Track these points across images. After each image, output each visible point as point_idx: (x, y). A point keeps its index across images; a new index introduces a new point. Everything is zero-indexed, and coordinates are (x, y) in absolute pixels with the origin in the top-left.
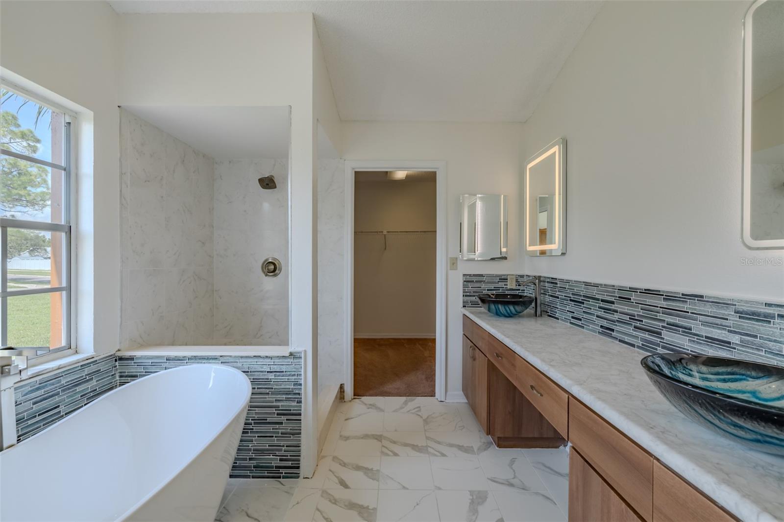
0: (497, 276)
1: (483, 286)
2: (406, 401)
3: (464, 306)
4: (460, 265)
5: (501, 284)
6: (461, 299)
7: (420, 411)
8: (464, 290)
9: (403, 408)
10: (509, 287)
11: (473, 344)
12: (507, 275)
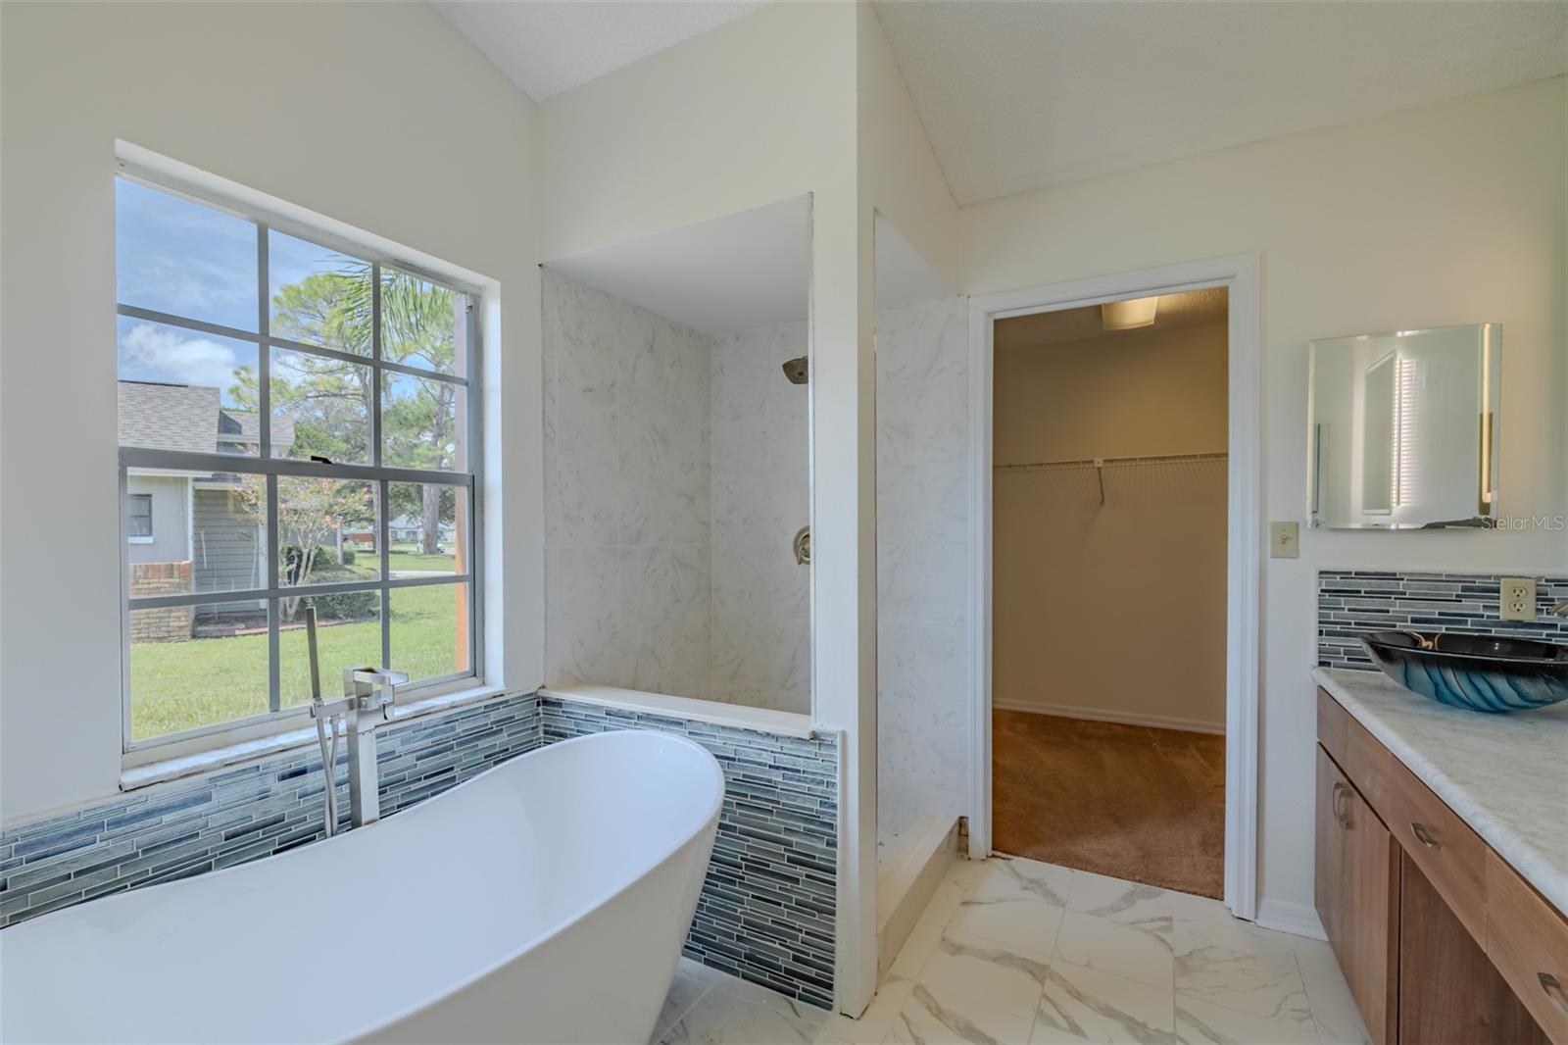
0: (1452, 579)
1: (1396, 608)
2: (1132, 893)
3: (1321, 664)
4: (1307, 542)
5: (1467, 606)
7: (1169, 929)
8: (1320, 615)
9: (1120, 910)
10: (1504, 615)
11: (1345, 780)
12: (1498, 577)
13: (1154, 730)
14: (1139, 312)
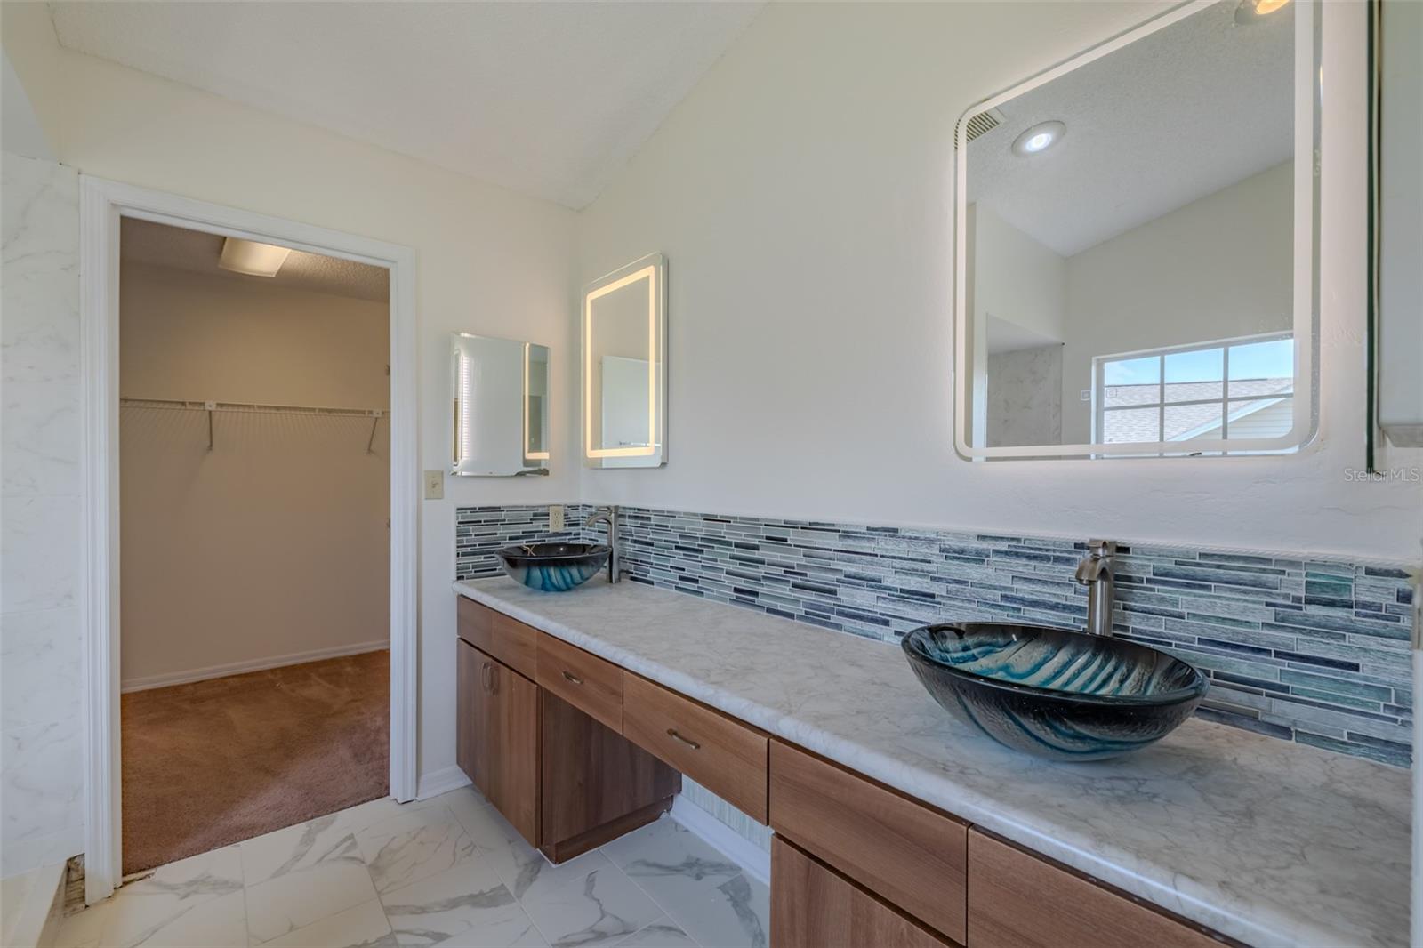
0: (529, 509)
1: (501, 530)
2: (309, 832)
3: (459, 578)
4: (448, 485)
5: (537, 525)
6: (452, 563)
7: (354, 845)
8: (458, 542)
9: (302, 856)
10: (551, 530)
11: (490, 659)
12: (549, 506)
13: (273, 671)
14: (266, 259)
